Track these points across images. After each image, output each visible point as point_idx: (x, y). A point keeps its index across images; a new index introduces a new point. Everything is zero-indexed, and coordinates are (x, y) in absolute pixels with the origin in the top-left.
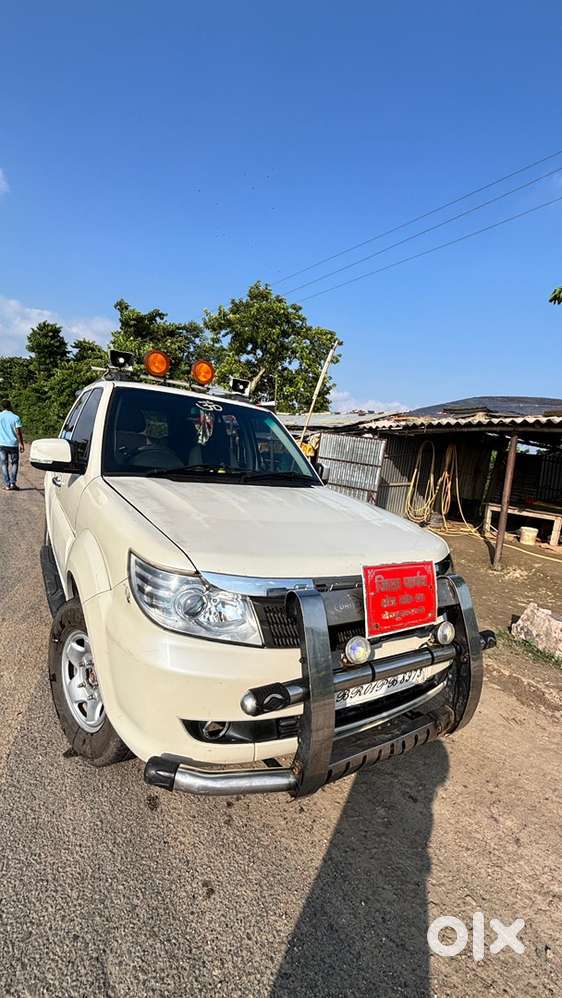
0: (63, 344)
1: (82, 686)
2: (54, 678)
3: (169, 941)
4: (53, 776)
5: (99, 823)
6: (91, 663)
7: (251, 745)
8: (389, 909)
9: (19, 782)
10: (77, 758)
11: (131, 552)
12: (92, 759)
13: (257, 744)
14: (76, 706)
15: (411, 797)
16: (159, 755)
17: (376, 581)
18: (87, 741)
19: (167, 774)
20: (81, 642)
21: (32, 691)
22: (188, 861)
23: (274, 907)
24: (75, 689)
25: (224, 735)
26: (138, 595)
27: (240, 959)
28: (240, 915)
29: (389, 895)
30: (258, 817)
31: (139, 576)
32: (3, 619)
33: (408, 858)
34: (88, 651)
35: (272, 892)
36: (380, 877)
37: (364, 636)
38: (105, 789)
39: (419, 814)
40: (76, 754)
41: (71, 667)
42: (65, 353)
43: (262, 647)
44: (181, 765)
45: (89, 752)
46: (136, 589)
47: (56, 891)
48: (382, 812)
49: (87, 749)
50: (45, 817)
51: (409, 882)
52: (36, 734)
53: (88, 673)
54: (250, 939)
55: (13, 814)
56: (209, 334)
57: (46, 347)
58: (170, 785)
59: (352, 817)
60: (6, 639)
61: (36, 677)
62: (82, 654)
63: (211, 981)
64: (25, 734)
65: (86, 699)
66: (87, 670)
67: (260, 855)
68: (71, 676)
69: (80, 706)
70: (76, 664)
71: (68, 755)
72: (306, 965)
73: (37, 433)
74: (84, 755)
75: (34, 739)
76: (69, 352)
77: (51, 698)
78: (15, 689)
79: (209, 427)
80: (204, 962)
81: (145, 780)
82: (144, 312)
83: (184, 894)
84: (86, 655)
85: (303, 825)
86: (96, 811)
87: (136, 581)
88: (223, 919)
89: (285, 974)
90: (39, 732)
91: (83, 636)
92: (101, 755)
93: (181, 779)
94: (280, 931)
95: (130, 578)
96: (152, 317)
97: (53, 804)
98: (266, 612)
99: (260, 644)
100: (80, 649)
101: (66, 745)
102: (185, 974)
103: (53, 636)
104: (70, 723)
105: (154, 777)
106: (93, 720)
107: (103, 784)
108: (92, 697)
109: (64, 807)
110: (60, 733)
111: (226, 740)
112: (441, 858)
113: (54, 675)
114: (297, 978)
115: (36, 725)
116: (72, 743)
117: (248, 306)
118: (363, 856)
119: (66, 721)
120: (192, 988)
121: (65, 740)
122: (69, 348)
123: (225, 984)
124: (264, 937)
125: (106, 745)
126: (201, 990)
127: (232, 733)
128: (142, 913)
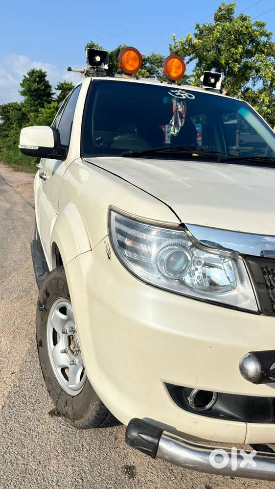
0: (48, 86)
1: (64, 352)
2: (41, 344)
4: (39, 430)
5: (80, 480)
6: (73, 331)
7: (243, 424)
9: (11, 430)
10: (60, 418)
11: (111, 210)
12: (74, 420)
13: (249, 424)
14: (59, 370)
16: (141, 418)
18: (69, 402)
19: (150, 439)
20: (63, 310)
21: (23, 356)
24: (58, 355)
25: (210, 409)
26: (118, 251)
31: (119, 231)
32: (2, 298)
34: (71, 319)
38: (85, 450)
40: (59, 414)
41: (55, 333)
42: (50, 95)
43: (258, 313)
44: (165, 432)
45: (70, 412)
46: (117, 245)
49: (69, 410)
50: (33, 465)
52: (26, 393)
53: (70, 339)
55: (6, 456)
57: (36, 90)
58: (153, 451)
60: (4, 312)
61: (27, 345)
62: (64, 322)
64: (17, 391)
65: (67, 364)
66: (69, 337)
68: (55, 343)
69: (63, 370)
70: (59, 331)
71: (52, 413)
73: (29, 164)
74: (65, 415)
75: (24, 396)
76: (53, 94)
77: (38, 364)
78: (10, 353)
79: (181, 117)
81: (127, 441)
84: (69, 323)
86: (77, 469)
87: (117, 237)
90: (28, 391)
91: (66, 304)
92: (82, 417)
93: (165, 446)
95: (110, 235)
97: (40, 455)
98: (264, 273)
99: (256, 309)
100: (63, 317)
101: (51, 406)
103: (40, 305)
104: (54, 384)
105: (136, 439)
106: (75, 384)
107: (83, 446)
108: (73, 363)
109: (49, 459)
110: (46, 394)
111: (213, 414)
113: (41, 341)
115: (26, 384)
116: (56, 403)
117: (211, 30)
119: (52, 384)
121: (50, 401)
122: (53, 90)
125: (86, 407)
127: (220, 407)
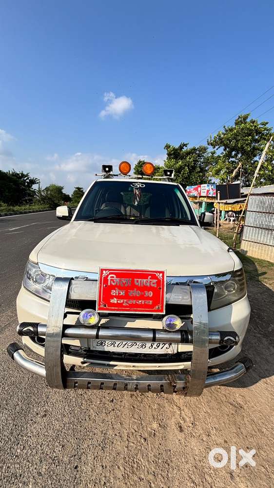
3: (16, 426)
8: (112, 481)
15: (180, 427)
17: (109, 278)
22: (48, 397)
23: (61, 439)
27: (31, 452)
28: (46, 433)
29: (119, 474)
30: (90, 394)
33: (148, 461)
35: (66, 432)
36: (122, 461)
37: (95, 310)
39: (177, 440)
47: (3, 384)
48: (155, 425)
51: (136, 475)
54: (41, 446)
56: (210, 149)
59: (135, 419)
63: (14, 453)
67: (76, 412)
72: (51, 477)
80: (18, 443)
82: (177, 147)
83: (36, 410)
85: (106, 409)
88: (39, 430)
89: (40, 473)
94: (55, 452)
96: (181, 148)
102: (9, 443)
112: (170, 475)
114: (42, 478)
117: (232, 129)
118: (122, 443)
120: (7, 451)
123: (17, 458)
124: (47, 450)
126: (8, 453)
128: (18, 408)
